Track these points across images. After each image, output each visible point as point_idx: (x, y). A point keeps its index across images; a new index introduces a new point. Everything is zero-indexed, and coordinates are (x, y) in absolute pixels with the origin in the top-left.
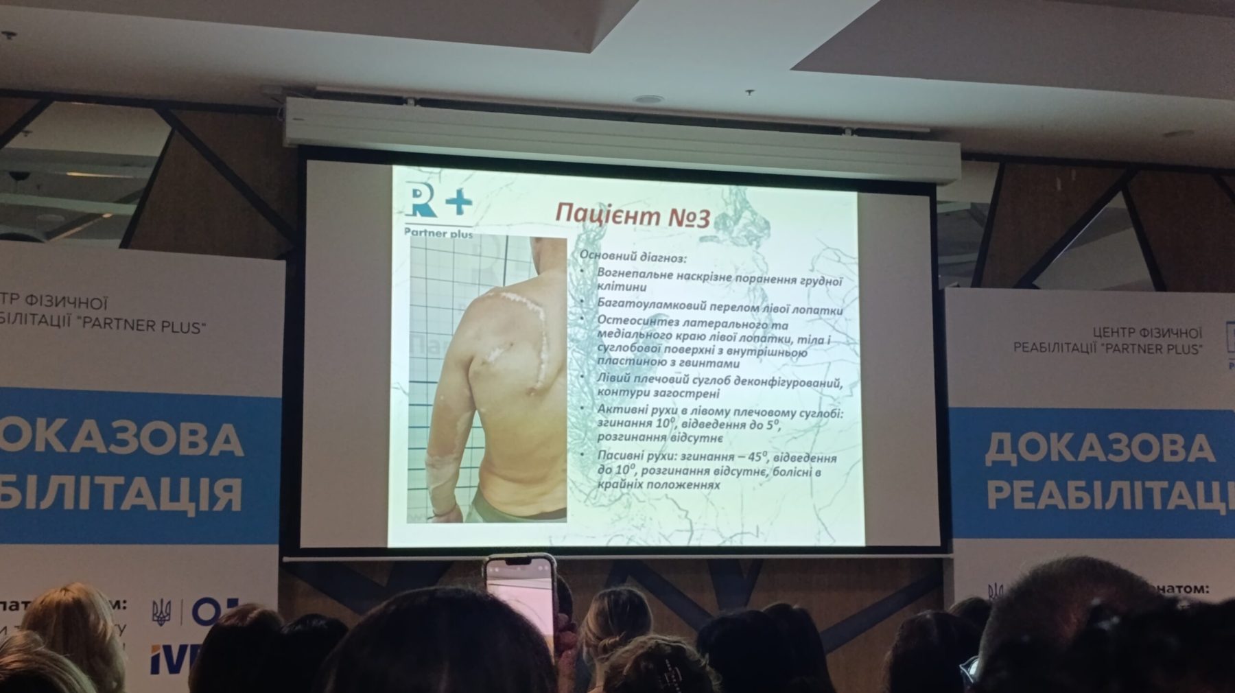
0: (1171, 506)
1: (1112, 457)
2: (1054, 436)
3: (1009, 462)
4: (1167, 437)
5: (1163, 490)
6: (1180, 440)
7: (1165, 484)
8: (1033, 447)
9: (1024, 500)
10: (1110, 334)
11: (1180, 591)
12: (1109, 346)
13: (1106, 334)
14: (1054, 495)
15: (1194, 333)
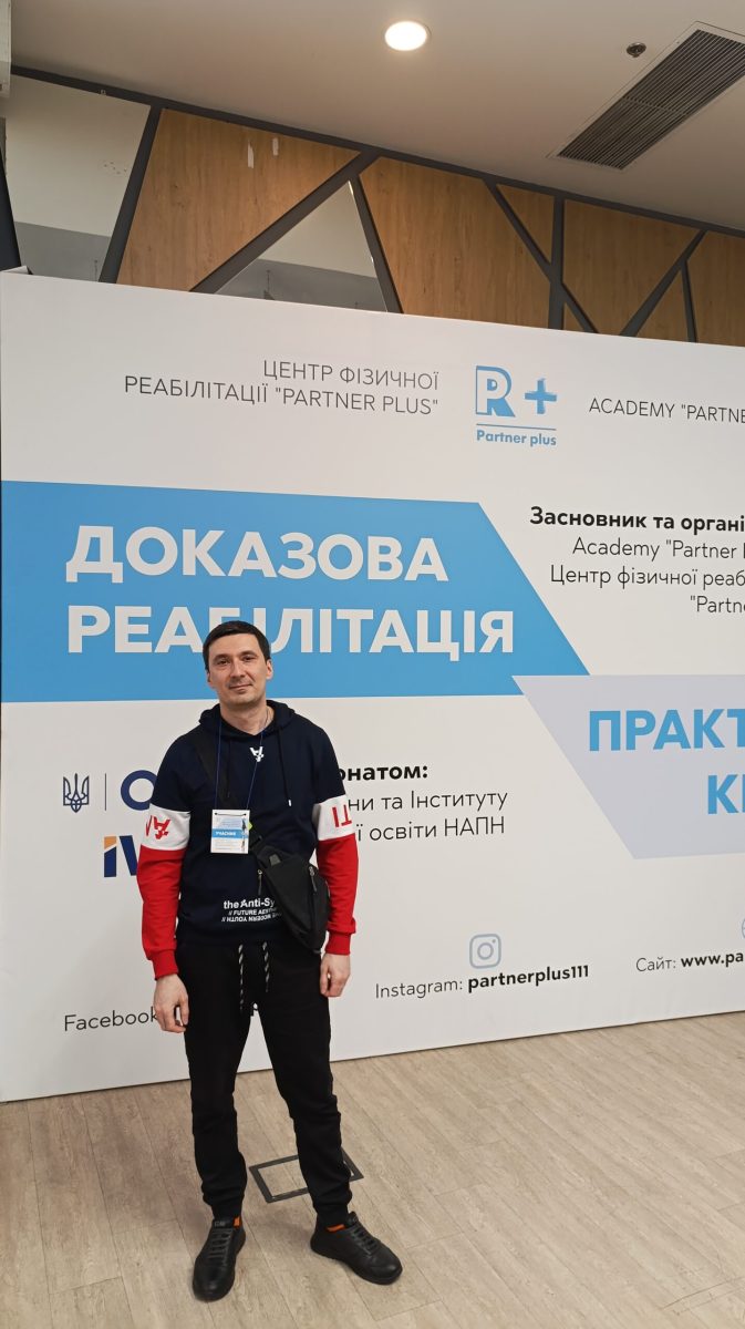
0: (376, 648)
1: (285, 571)
2: (189, 535)
3: (110, 575)
4: (375, 542)
5: (362, 621)
6: (396, 547)
7: (369, 614)
8: (152, 551)
9: (133, 638)
10: (291, 373)
11: (383, 777)
12: (289, 393)
13: (284, 373)
14: (185, 627)
15: (425, 381)
